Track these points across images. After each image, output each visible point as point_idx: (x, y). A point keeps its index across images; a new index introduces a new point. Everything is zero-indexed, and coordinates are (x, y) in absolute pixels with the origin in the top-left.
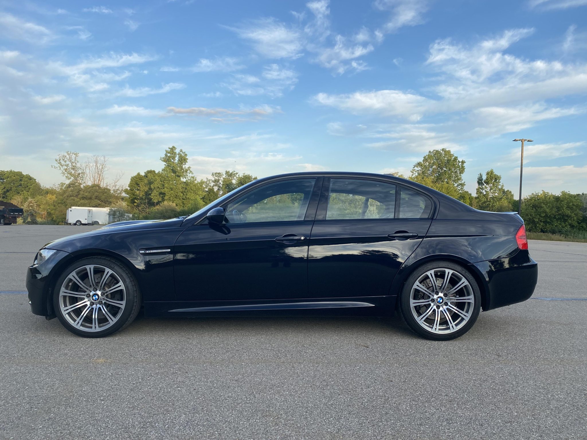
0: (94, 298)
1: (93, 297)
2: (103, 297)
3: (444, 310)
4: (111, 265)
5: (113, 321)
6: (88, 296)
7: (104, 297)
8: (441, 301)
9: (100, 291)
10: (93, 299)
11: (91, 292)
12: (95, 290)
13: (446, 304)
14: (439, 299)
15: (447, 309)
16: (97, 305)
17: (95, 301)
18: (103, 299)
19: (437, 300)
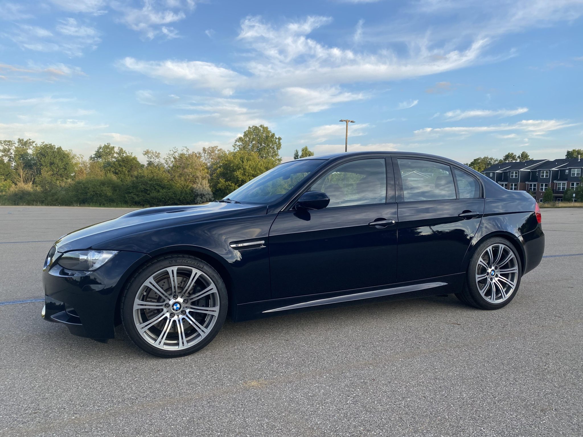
0: (175, 307)
1: (173, 306)
2: (186, 305)
3: (496, 282)
4: (199, 264)
5: (204, 332)
6: (167, 306)
7: (189, 305)
8: (494, 273)
9: (181, 298)
10: (174, 309)
11: (170, 300)
12: (175, 297)
13: (497, 276)
14: (492, 273)
15: (499, 280)
16: (178, 316)
17: (177, 311)
18: (186, 307)
19: (491, 273)
